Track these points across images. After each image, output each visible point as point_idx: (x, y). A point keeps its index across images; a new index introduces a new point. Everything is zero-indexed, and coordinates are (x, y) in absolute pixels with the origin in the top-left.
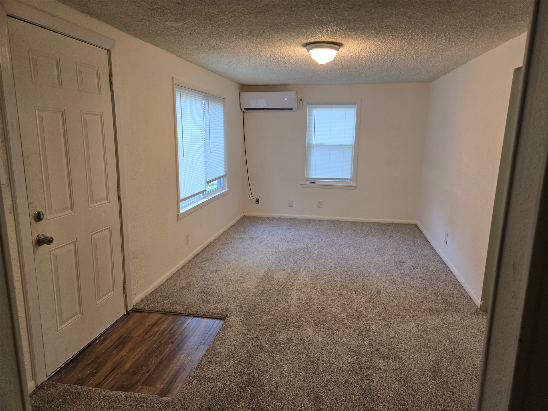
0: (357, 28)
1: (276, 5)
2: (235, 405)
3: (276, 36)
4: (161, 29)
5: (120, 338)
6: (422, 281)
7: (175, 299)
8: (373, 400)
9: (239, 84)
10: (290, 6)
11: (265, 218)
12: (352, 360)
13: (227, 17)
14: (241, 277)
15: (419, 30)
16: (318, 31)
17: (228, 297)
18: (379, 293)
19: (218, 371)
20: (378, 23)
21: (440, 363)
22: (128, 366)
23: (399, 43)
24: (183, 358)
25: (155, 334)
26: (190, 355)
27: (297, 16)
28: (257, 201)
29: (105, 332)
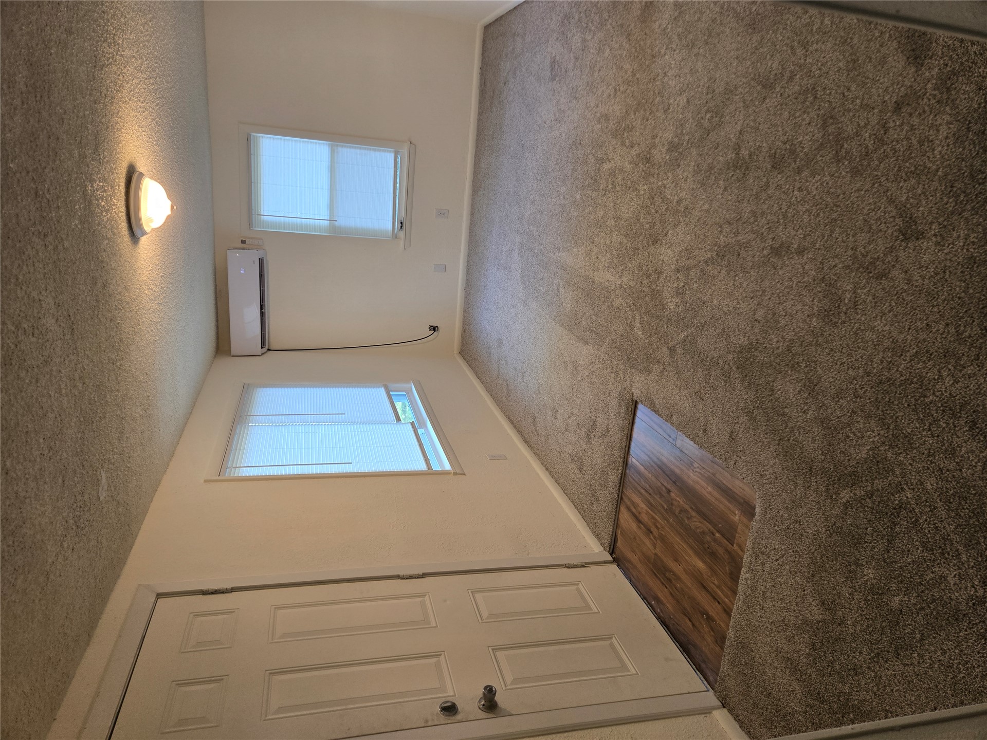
0: (96, 138)
1: (55, 302)
2: (779, 395)
3: (118, 297)
4: (115, 507)
5: (655, 574)
6: (590, 30)
7: (598, 483)
8: (792, 152)
9: (215, 357)
10: (57, 276)
11: (465, 317)
12: (721, 182)
13: (86, 391)
14: (566, 368)
15: (94, 11)
16: (105, 216)
17: (600, 394)
18: (606, 117)
19: (721, 419)
20: (83, 97)
21: (740, 13)
22: (700, 565)
23: (124, 51)
24: (694, 475)
25: (653, 518)
26: (692, 464)
27: (76, 260)
28: (434, 330)
29: (644, 598)
